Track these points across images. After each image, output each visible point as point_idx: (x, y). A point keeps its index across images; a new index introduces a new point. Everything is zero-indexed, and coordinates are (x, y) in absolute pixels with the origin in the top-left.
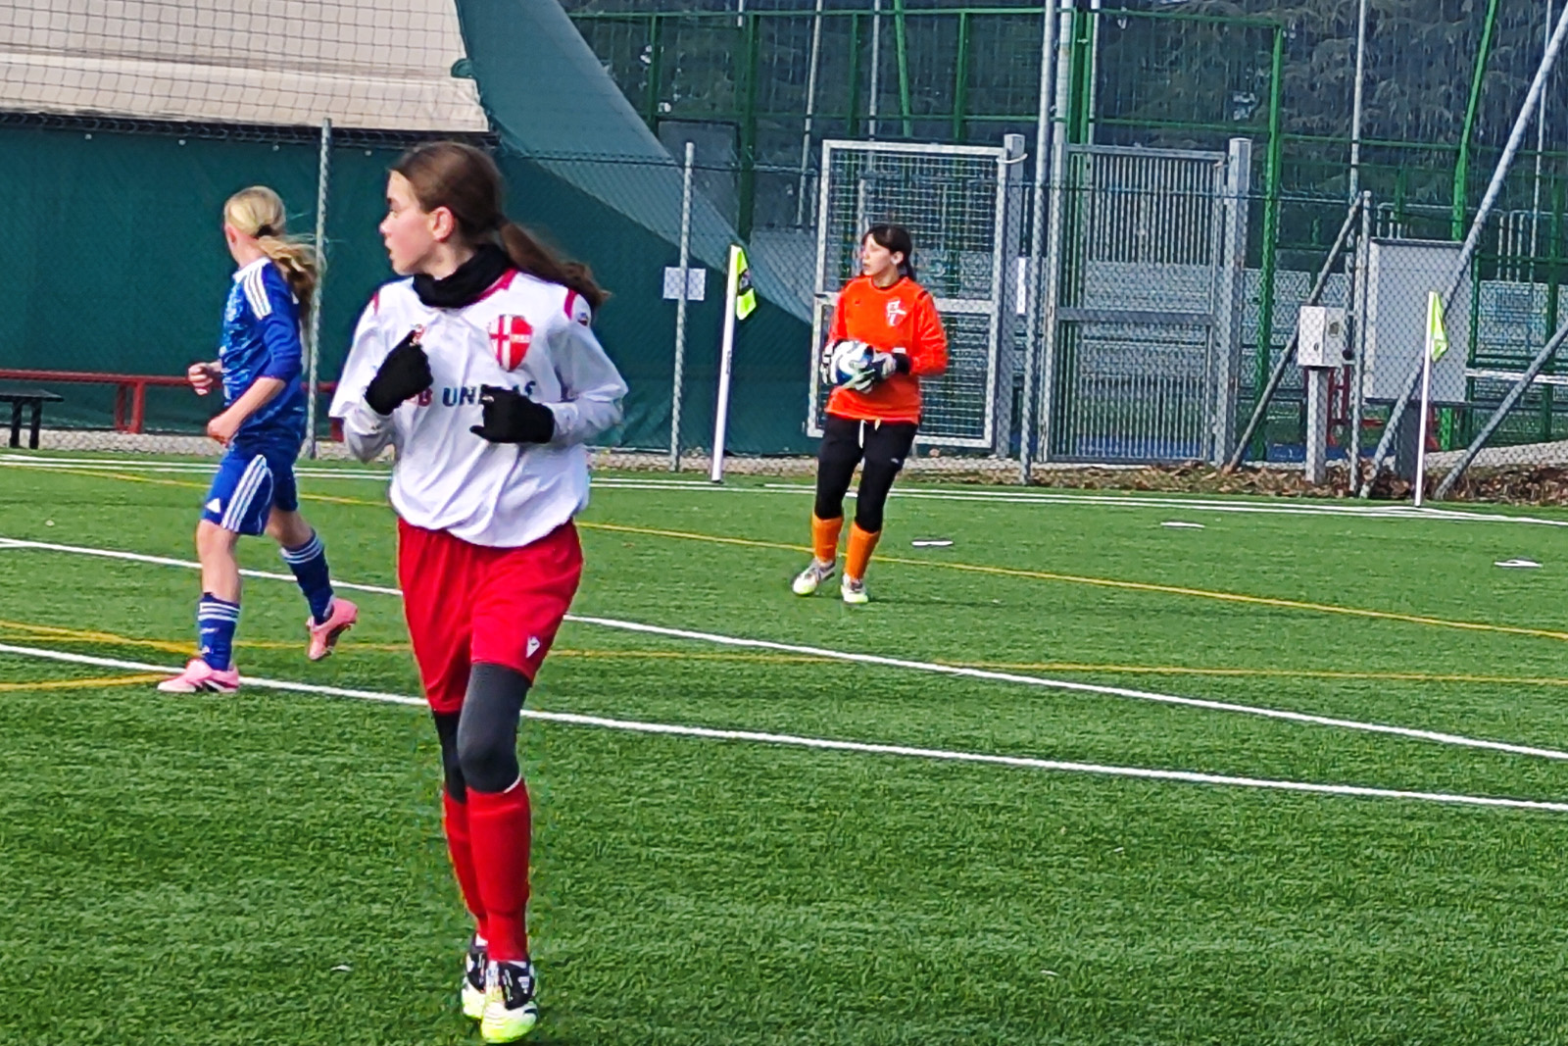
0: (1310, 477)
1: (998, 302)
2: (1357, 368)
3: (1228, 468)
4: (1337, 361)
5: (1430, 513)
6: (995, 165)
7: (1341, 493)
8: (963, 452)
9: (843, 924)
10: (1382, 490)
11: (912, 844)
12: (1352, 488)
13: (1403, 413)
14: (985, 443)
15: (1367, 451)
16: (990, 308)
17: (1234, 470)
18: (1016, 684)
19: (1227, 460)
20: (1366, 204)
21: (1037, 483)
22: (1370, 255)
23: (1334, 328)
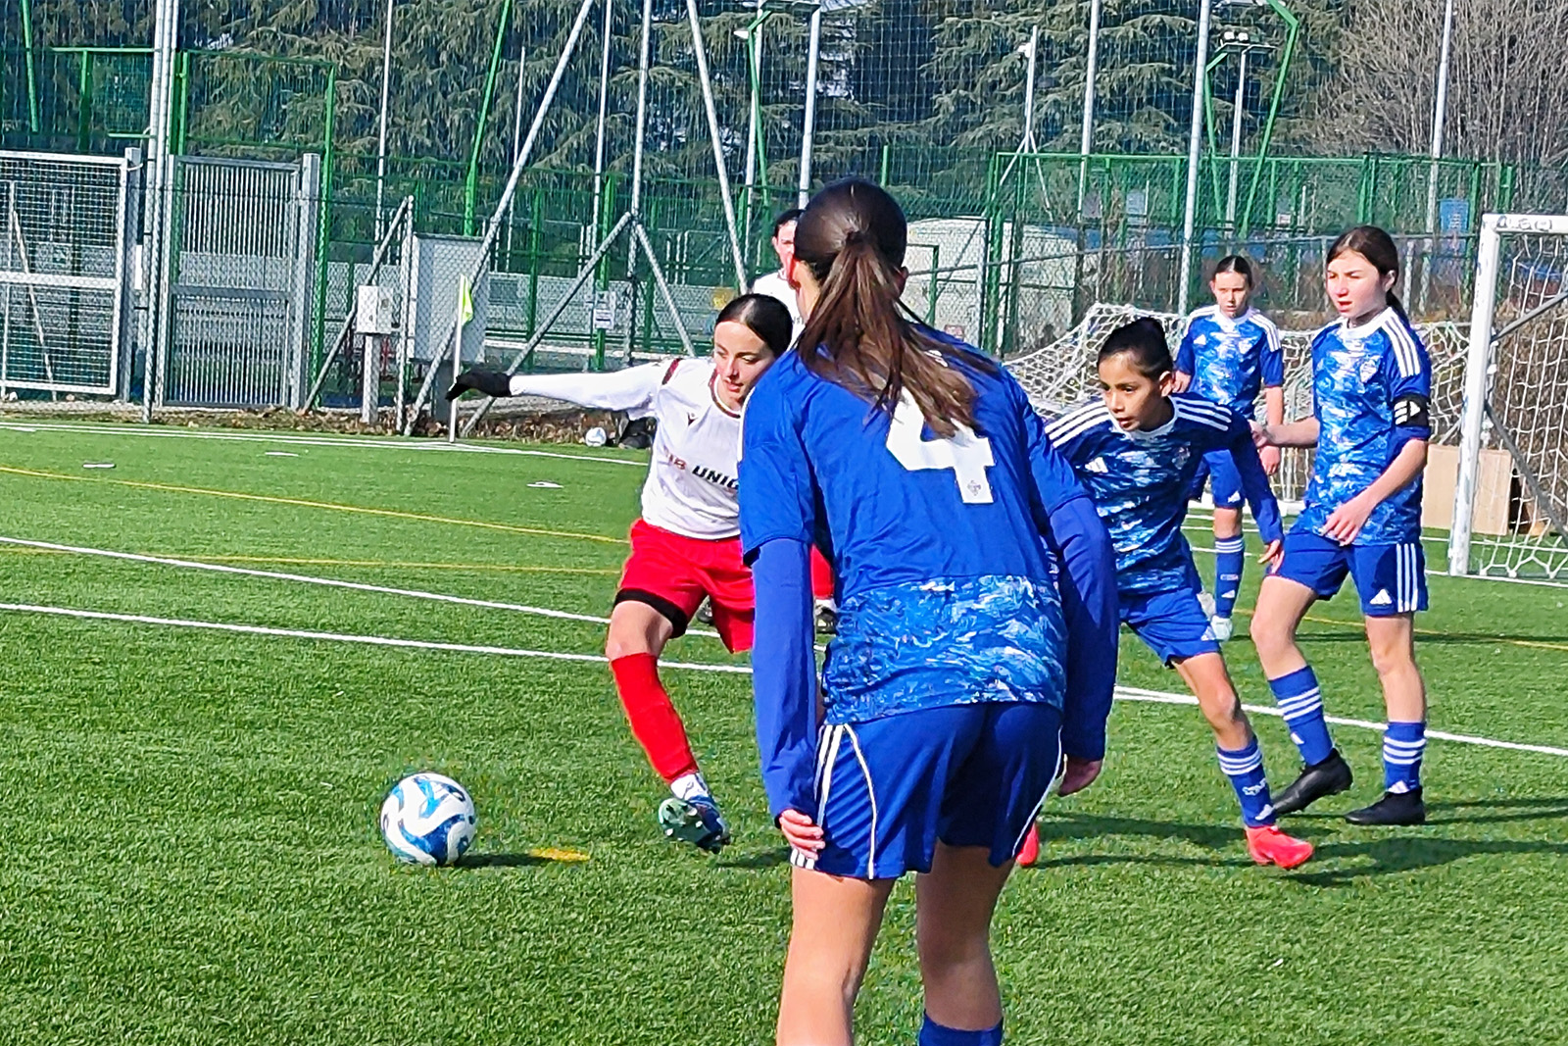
0: (365, 419)
1: (120, 280)
2: (403, 334)
3: (303, 412)
4: (388, 330)
5: (459, 447)
6: (118, 172)
7: (390, 432)
8: (93, 397)
9: (155, 748)
10: (420, 429)
11: (184, 690)
12: (398, 428)
13: (438, 370)
14: (111, 390)
15: (409, 398)
16: (115, 284)
17: (306, 414)
18: (211, 571)
19: (301, 406)
20: (410, 206)
21: (156, 422)
22: (411, 245)
23: (384, 303)
